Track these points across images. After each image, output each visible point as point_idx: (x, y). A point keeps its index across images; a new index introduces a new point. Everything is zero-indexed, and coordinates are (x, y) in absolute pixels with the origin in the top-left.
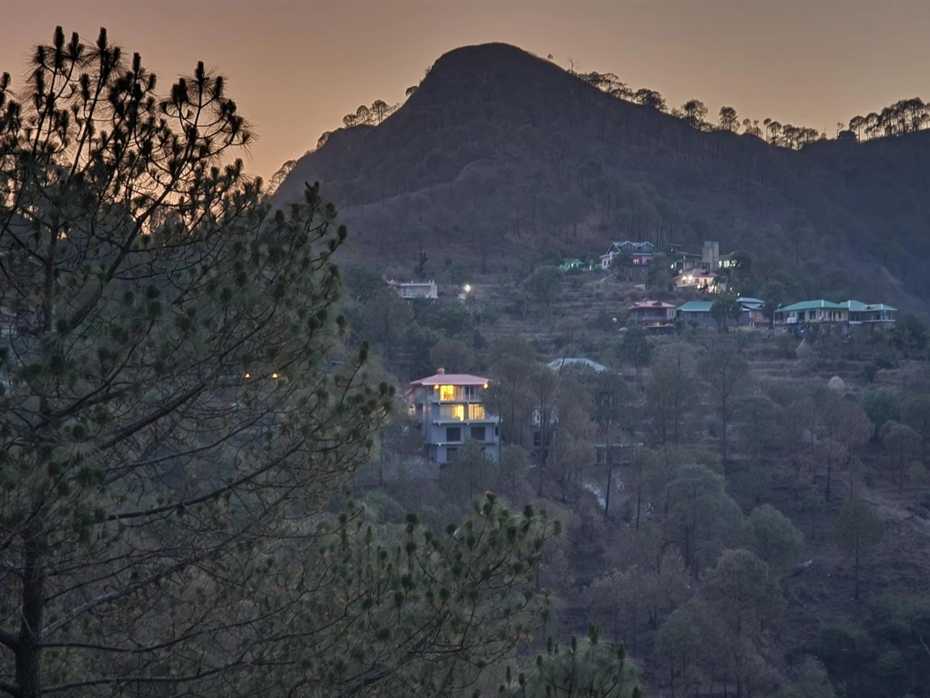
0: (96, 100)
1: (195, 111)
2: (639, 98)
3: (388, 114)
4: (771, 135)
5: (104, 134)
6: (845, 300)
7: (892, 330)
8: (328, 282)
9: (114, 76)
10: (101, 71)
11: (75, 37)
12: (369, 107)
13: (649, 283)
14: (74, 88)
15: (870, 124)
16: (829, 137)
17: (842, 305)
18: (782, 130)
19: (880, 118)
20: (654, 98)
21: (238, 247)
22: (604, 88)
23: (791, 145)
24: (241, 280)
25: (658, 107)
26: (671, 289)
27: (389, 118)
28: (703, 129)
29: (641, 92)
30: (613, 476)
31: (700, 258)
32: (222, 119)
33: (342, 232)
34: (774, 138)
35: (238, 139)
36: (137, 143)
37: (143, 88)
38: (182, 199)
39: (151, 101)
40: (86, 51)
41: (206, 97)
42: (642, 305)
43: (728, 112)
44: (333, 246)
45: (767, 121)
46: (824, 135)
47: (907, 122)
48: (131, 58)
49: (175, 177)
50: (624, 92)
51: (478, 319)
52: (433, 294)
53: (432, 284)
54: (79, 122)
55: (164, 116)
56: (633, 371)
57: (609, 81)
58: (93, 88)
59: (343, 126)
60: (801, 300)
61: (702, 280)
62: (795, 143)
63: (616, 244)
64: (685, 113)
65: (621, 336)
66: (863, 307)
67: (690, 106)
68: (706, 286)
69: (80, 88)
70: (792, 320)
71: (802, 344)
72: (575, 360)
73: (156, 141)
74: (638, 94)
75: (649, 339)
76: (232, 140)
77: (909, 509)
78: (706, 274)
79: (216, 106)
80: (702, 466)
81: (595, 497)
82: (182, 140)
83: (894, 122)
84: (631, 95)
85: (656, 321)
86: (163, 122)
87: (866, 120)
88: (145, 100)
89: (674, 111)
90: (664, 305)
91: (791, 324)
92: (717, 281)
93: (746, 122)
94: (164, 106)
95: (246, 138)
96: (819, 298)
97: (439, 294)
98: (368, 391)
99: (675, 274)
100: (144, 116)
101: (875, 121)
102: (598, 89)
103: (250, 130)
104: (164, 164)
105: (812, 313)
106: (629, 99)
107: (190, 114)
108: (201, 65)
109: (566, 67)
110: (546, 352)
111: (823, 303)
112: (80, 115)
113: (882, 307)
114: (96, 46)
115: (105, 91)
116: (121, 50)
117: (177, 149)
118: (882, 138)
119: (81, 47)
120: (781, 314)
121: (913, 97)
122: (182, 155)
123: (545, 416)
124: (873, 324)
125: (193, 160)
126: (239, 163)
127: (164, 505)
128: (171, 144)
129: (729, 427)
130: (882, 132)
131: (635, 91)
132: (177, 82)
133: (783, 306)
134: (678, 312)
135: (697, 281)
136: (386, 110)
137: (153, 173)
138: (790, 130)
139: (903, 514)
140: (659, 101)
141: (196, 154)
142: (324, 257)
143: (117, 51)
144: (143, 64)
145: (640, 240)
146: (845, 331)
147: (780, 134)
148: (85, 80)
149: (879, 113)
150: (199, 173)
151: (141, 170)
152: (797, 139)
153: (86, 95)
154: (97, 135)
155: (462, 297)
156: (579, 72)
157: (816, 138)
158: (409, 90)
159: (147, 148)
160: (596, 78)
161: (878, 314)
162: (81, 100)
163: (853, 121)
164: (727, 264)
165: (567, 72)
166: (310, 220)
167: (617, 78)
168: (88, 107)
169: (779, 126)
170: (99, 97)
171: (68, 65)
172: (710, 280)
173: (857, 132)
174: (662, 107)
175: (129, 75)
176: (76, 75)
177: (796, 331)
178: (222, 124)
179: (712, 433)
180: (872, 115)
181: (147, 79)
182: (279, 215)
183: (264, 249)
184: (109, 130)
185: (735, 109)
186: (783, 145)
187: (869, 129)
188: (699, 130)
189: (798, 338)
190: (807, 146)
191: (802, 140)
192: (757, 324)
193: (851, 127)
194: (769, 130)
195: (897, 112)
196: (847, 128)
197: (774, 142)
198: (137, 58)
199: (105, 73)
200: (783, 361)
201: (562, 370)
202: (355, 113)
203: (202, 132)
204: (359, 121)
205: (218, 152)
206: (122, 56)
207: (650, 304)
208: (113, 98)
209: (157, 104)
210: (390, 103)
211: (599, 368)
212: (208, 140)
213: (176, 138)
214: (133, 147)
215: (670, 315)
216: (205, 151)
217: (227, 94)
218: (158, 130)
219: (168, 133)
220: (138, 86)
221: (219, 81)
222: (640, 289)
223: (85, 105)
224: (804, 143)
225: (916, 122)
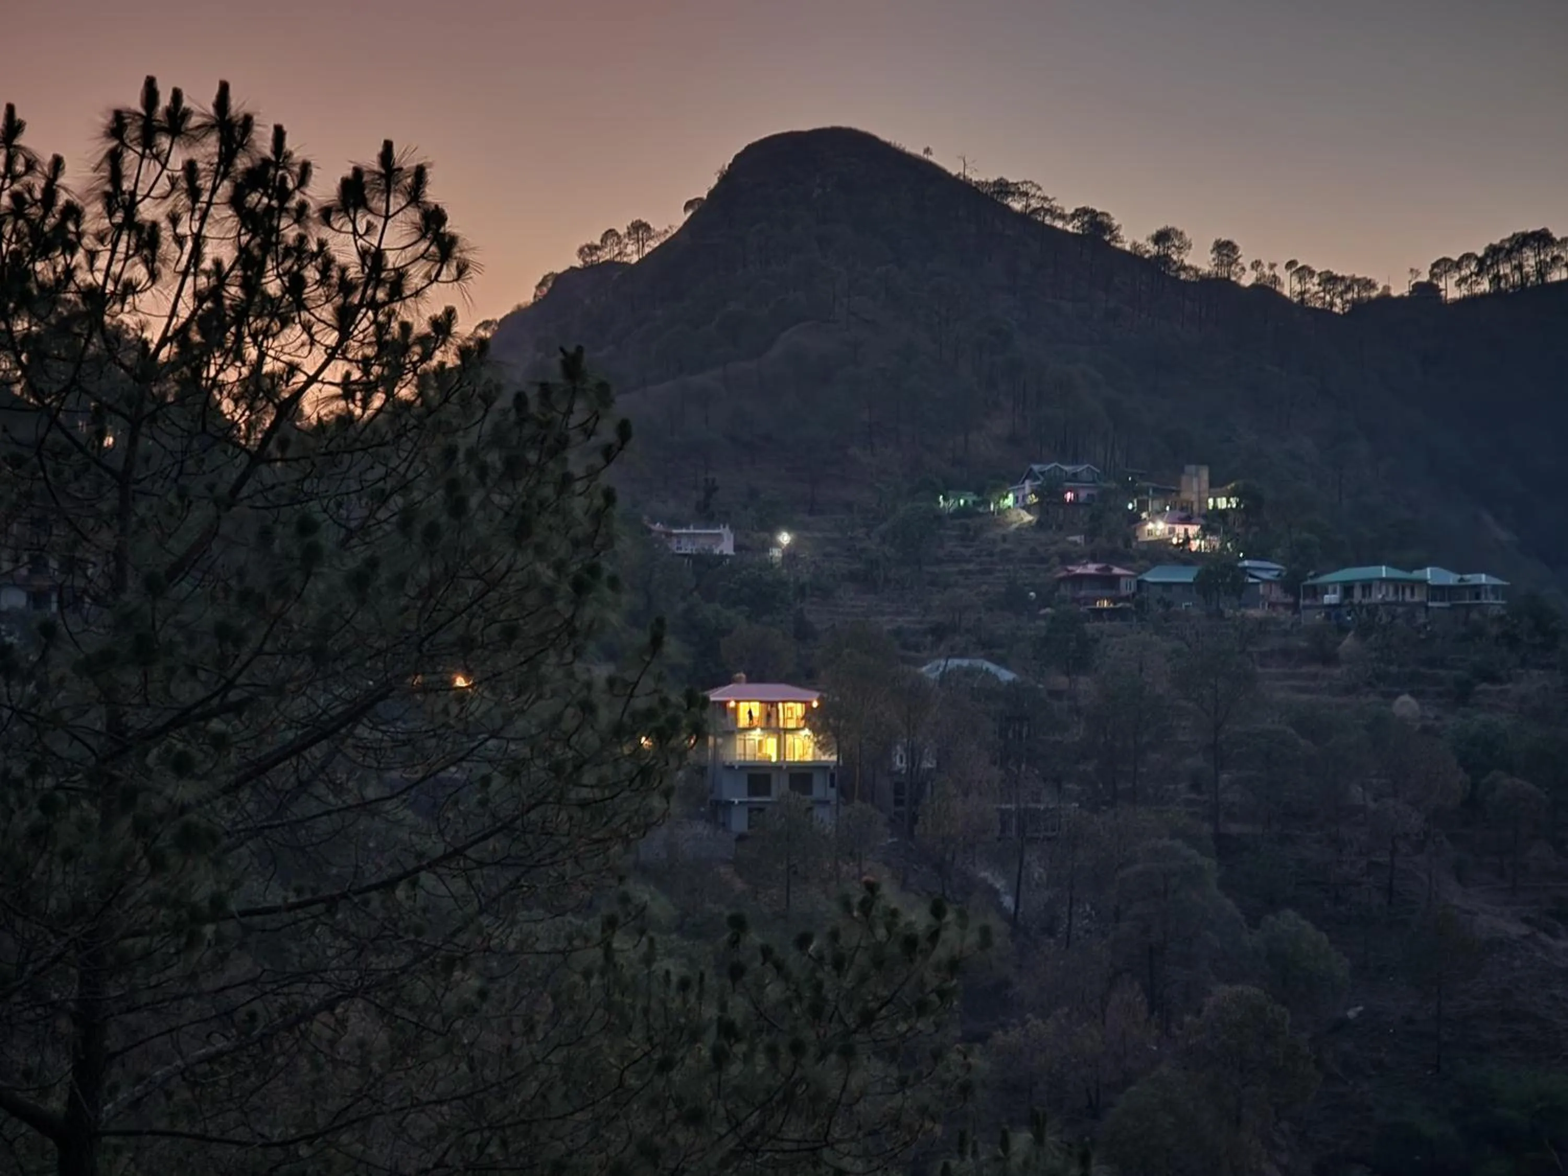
0: (209, 204)
1: (379, 223)
2: (1077, 222)
3: (654, 244)
4: (1298, 288)
5: (219, 263)
6: (1421, 566)
7: (1501, 618)
8: (598, 516)
9: (242, 162)
10: (220, 153)
11: (177, 95)
12: (622, 231)
13: (1091, 535)
14: (173, 182)
15: (1465, 272)
16: (1395, 293)
17: (1416, 574)
18: (1316, 280)
19: (1481, 262)
20: (1101, 223)
21: (448, 456)
22: (1017, 205)
23: (1332, 304)
24: (456, 509)
25: (1107, 238)
26: (1127, 543)
27: (655, 250)
28: (1183, 276)
29: (1080, 213)
30: (1027, 858)
31: (1178, 492)
32: (423, 237)
33: (624, 430)
34: (1302, 293)
35: (450, 271)
36: (279, 276)
37: (291, 183)
38: (348, 375)
39: (303, 206)
40: (194, 121)
41: (397, 201)
42: (1079, 570)
43: (1225, 250)
44: (609, 454)
45: (1290, 264)
46: (1387, 288)
47: (1527, 269)
48: (270, 134)
49: (345, 335)
50: (1051, 211)
51: (801, 591)
52: (727, 547)
53: (725, 531)
54: (179, 240)
55: (326, 233)
56: (1062, 682)
57: (1026, 194)
58: (205, 183)
59: (578, 263)
60: (1345, 565)
61: (1180, 529)
62: (1338, 301)
63: (1036, 468)
64: (1152, 249)
65: (1042, 623)
66: (1451, 579)
67: (1162, 237)
68: (1187, 540)
69: (183, 183)
70: (1330, 598)
71: (1349, 642)
72: (965, 663)
73: (311, 274)
74: (1074, 216)
75: (1090, 627)
76: (438, 274)
77: (1527, 921)
78: (1187, 520)
79: (413, 215)
80: (1178, 843)
81: (996, 892)
82: (355, 273)
83: (1505, 269)
84: (1062, 217)
85: (1102, 598)
86: (322, 244)
87: (1458, 265)
88: (293, 204)
89: (1135, 245)
90: (1117, 571)
91: (1330, 606)
92: (1202, 532)
93: (1256, 265)
94: (326, 214)
95: (462, 270)
96: (1377, 562)
97: (737, 548)
98: (665, 710)
99: (1135, 519)
100: (290, 231)
101: (1473, 267)
102: (1008, 207)
103: (469, 256)
104: (326, 313)
105: (1367, 586)
106: (1059, 224)
107: (370, 227)
108: (388, 145)
109: (954, 169)
110: (916, 647)
111: (1384, 572)
112: (183, 229)
113: (1483, 578)
114: (212, 111)
115: (226, 188)
116: (256, 119)
117: (346, 287)
118: (1483, 295)
119: (187, 113)
120: (1314, 587)
121: (1538, 228)
122: (356, 299)
123: (913, 755)
124: (1470, 607)
125: (374, 305)
126: (450, 312)
127: (306, 896)
128: (335, 280)
129: (1225, 777)
130: (1485, 286)
131: (1069, 211)
132: (348, 173)
133: (1316, 576)
134: (1140, 583)
135: (1172, 531)
136: (651, 238)
137: (307, 328)
138: (1329, 279)
139: (1517, 930)
140: (1108, 228)
142: (593, 473)
143: (248, 120)
144: (288, 144)
145: (1075, 461)
146: (1421, 619)
147: (1313, 285)
148: (191, 169)
149: (1480, 253)
150: (381, 328)
151: (287, 323)
152: (1341, 295)
153: (194, 194)
154: (208, 264)
155: (776, 553)
156: (975, 178)
157: (1374, 294)
158: (689, 205)
159: (296, 284)
160: (1004, 188)
161: (1477, 590)
162: (184, 201)
163: (1436, 265)
164: (1222, 503)
165: (955, 179)
166: (569, 412)
167: (1039, 189)
168: (197, 215)
169: (1312, 273)
170: (216, 199)
171: (164, 143)
172: (1193, 530)
173: (1442, 285)
174: (1115, 238)
175: (266, 161)
176: (177, 160)
177: (1338, 616)
178: (423, 246)
179: (1195, 787)
180: (1468, 257)
181: (297, 169)
182: (520, 402)
183: (494, 458)
184: (230, 255)
185: (1237, 242)
186: (1318, 305)
187: (1463, 280)
188: (1177, 278)
189: (1343, 630)
190: (1357, 306)
191: (1349, 296)
192: (1272, 605)
193: (1432, 275)
194: (1295, 279)
195: (1509, 252)
196: (1425, 277)
197: (1303, 300)
198: (279, 133)
199: (226, 158)
200: (1314, 668)
201: (945, 677)
202: (597, 242)
203: (393, 259)
204: (605, 255)
205: (417, 293)
206: (255, 128)
207: (1092, 568)
208: (237, 201)
209: (312, 211)
210: (657, 226)
211: (1006, 676)
212: (400, 274)
213: (344, 270)
214: (273, 285)
215: (1124, 589)
216: (396, 291)
217: (432, 195)
218: (314, 256)
219: (328, 262)
220: (283, 180)
221: (420, 173)
222: (1075, 544)
223: (192, 211)
224: (1353, 301)
225: (1542, 270)
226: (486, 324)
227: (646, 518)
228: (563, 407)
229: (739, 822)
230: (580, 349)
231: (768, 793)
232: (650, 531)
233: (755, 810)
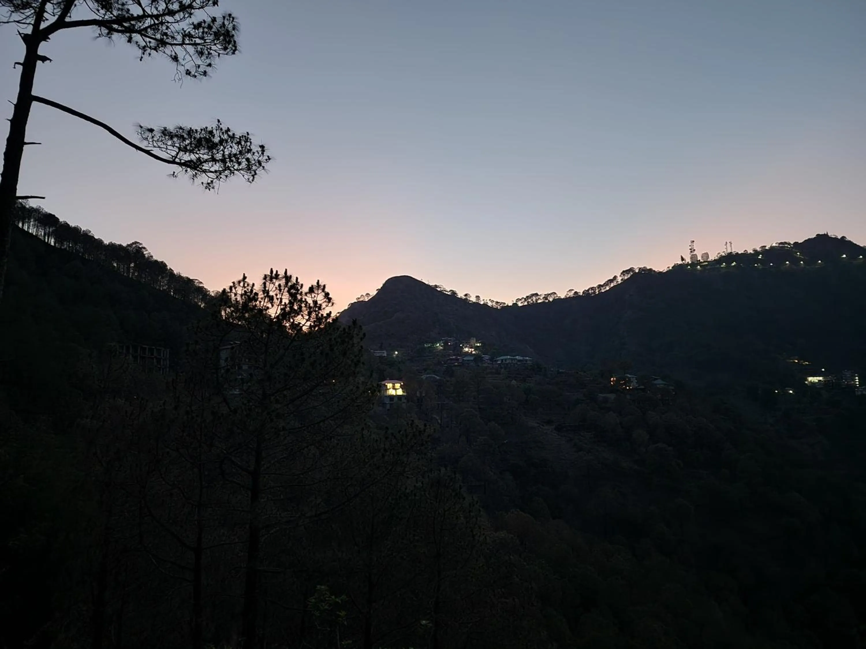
0: (283, 292)
1: (316, 295)
2: (450, 293)
3: (371, 297)
4: (491, 304)
5: (285, 303)
6: (516, 356)
7: (531, 366)
8: (360, 351)
9: (290, 284)
10: (285, 282)
11: (277, 272)
12: (364, 295)
13: (453, 351)
14: (276, 288)
15: (522, 301)
16: (509, 305)
17: (515, 358)
18: (495, 303)
19: (525, 299)
20: (455, 293)
21: (330, 339)
22: (439, 289)
23: (498, 307)
24: (332, 350)
25: (456, 295)
26: (461, 353)
27: (371, 299)
28: (470, 302)
29: (451, 291)
30: (443, 413)
31: (470, 343)
32: (325, 298)
33: (364, 335)
34: (492, 305)
35: (330, 304)
36: (297, 306)
37: (299, 288)
38: (311, 324)
39: (302, 292)
40: (280, 276)
41: (320, 291)
42: (451, 358)
43: (478, 297)
44: (361, 339)
45: (490, 300)
46: (508, 304)
47: (534, 300)
48: (295, 279)
49: (310, 317)
50: (445, 291)
51: (399, 362)
52: (385, 355)
53: (385, 351)
54: (277, 299)
55: (306, 297)
56: (449, 379)
57: (440, 287)
58: (282, 288)
59: (356, 301)
60: (502, 356)
61: (470, 350)
62: (499, 307)
63: (443, 338)
64: (464, 297)
65: (445, 368)
66: (521, 358)
67: (466, 295)
68: (472, 352)
69: (278, 288)
70: (499, 362)
71: (503, 370)
72: (430, 375)
73: (303, 305)
74: (450, 291)
75: (454, 368)
76: (328, 305)
77: (538, 423)
78: (471, 348)
79: (323, 294)
80: (472, 409)
81: (437, 420)
82: (312, 305)
83: (530, 300)
84: (447, 291)
85: (456, 363)
86: (305, 299)
87: (521, 300)
88: (299, 292)
89: (461, 297)
90: (459, 358)
91: (499, 364)
92: (474, 351)
93: (484, 300)
94: (306, 294)
95: (333, 304)
96: (507, 355)
97: (387, 355)
98: (373, 386)
99: (462, 348)
100: (299, 297)
101: (524, 300)
102: (437, 290)
103: (334, 302)
104: (306, 313)
105: (506, 360)
106: (447, 293)
107: (315, 296)
108: (318, 281)
109: (427, 283)
110: (421, 373)
111: (509, 357)
112: (278, 297)
113: (527, 358)
114: (284, 274)
115: (286, 289)
116: (292, 276)
117: (310, 308)
118: (526, 305)
119: (279, 275)
120: (496, 360)
121: (536, 293)
122: (312, 310)
123: (421, 393)
124: (525, 364)
125: (315, 311)
126: (330, 312)
127: (303, 426)
128: (308, 306)
129: (480, 396)
130: (526, 303)
131: (448, 290)
132: (311, 286)
133: (496, 358)
134: (463, 360)
135: (469, 350)
136: (370, 296)
137: (302, 315)
138: (497, 303)
139: (536, 425)
140: (456, 293)
141: (317, 309)
142: (359, 343)
143: (291, 276)
144: (299, 281)
145: (450, 337)
146: (516, 366)
147: (494, 304)
148: (280, 285)
149: (525, 297)
150: (317, 315)
151: (298, 315)
152: (499, 305)
153: (280, 290)
154: (283, 303)
155: (395, 355)
156: (431, 284)
157: (505, 305)
158: (377, 290)
159: (300, 308)
160: (436, 286)
161: (526, 360)
162: (278, 291)
163: (517, 300)
164: (478, 345)
165: (427, 285)
166: (354, 331)
167: (443, 286)
168: (281, 294)
169: (494, 301)
170: (285, 291)
171: (274, 280)
172: (473, 350)
173: (518, 303)
174: (457, 295)
175: (294, 284)
176: (277, 284)
177: (500, 366)
178: (325, 299)
179: (474, 398)
180: (523, 298)
181: (300, 285)
182: (344, 329)
183: (339, 340)
184: (287, 302)
185: (480, 296)
186: (495, 307)
187: (522, 302)
188: (469, 303)
189: (501, 368)
190: (502, 307)
191: (501, 306)
192: (488, 364)
193: (516, 302)
194: (491, 303)
195: (530, 297)
196: (515, 302)
197: (492, 307)
198: (297, 278)
199: (287, 283)
200: (497, 376)
201: (427, 378)
202: (360, 297)
203: (319, 302)
204: (361, 300)
205: (324, 309)
206: (292, 277)
207: (454, 357)
208: (289, 291)
209: (303, 293)
210: (371, 294)
211: (438, 378)
212: (321, 305)
213: (309, 304)
214: (296, 307)
215: (460, 361)
216: (320, 308)
217: (326, 290)
218: (304, 302)
219: (307, 302)
220: (298, 287)
221: (324, 286)
222: (450, 353)
223: (280, 293)
224: (501, 307)
225: (536, 300)
226: (338, 313)
227: (370, 349)
228: (352, 330)
229: (388, 407)
230: (356, 319)
231: (393, 401)
232: (370, 352)
233: (391, 404)
